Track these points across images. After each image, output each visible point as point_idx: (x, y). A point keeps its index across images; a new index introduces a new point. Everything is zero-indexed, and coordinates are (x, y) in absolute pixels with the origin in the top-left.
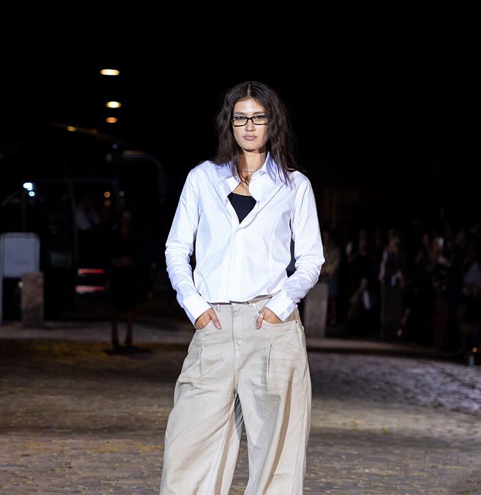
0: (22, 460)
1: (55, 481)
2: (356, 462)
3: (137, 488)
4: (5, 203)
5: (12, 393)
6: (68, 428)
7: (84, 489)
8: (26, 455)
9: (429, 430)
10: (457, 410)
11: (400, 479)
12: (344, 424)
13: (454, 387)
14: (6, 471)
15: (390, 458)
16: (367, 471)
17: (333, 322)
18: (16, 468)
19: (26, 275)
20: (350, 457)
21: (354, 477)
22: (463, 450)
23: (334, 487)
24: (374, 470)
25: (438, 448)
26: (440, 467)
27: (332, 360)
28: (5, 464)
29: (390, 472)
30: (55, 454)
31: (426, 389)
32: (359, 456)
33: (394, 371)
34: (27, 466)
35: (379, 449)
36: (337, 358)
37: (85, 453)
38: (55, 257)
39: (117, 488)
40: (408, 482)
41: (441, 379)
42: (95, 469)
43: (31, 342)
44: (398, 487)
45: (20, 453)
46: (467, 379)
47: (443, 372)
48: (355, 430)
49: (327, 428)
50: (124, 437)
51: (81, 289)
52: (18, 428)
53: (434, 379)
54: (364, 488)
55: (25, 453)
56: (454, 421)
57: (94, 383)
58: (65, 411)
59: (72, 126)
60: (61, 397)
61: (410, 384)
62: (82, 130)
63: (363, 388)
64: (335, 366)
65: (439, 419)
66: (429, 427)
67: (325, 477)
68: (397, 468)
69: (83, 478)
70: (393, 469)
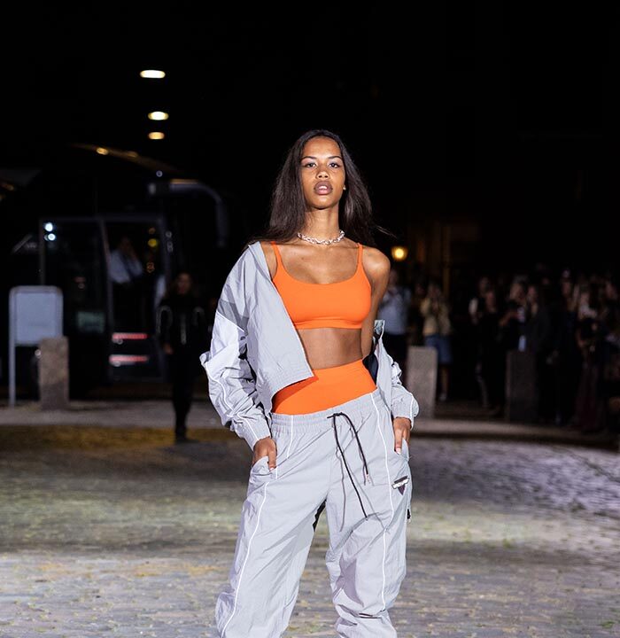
0: (36, 588)
1: (79, 615)
2: (467, 586)
3: (185, 623)
4: (17, 248)
5: (26, 497)
6: (98, 543)
7: (116, 626)
8: (42, 581)
9: (564, 540)
10: (602, 514)
11: (524, 608)
12: (455, 534)
13: (599, 482)
14: (15, 603)
15: (513, 579)
16: (482, 597)
17: (443, 397)
18: (28, 598)
19: (44, 341)
20: (460, 578)
21: (465, 605)
22: (608, 568)
23: (439, 619)
24: (491, 597)
25: (574, 565)
26: (577, 590)
27: (442, 449)
28: (14, 592)
29: (512, 599)
30: (79, 579)
31: (564, 486)
32: (471, 577)
33: (522, 462)
34: (43, 596)
35: (499, 568)
36: (448, 445)
37: (118, 578)
38: (85, 318)
39: (158, 624)
40: (535, 611)
41: (583, 472)
42: (131, 598)
43: (51, 428)
44: (521, 618)
45: (34, 578)
46: (617, 472)
47: (586, 462)
48: (468, 542)
49: (432, 540)
50: (170, 555)
51: (117, 360)
52: (31, 545)
53: (574, 472)
54: (477, 620)
55: (40, 578)
56: (596, 529)
57: (132, 483)
58: (94, 521)
59: (102, 147)
60: (89, 502)
61: (543, 479)
62: (116, 153)
63: (481, 486)
64: (445, 457)
65: (579, 527)
66: (565, 536)
67: (428, 606)
68: (521, 593)
69: (115, 611)
70: (516, 594)
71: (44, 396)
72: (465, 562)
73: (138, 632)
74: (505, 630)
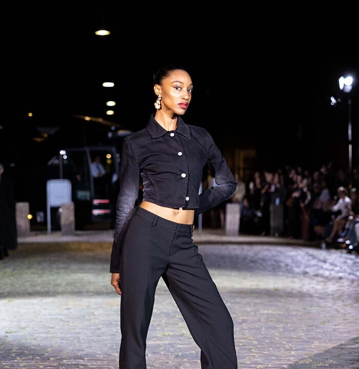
0: (66, 312)
1: (86, 323)
2: (259, 307)
4: (50, 163)
5: (58, 273)
6: (92, 292)
7: (103, 328)
8: (68, 309)
9: (301, 287)
10: (317, 275)
11: (285, 316)
12: (251, 285)
13: (314, 262)
14: (57, 319)
15: (279, 304)
16: (266, 312)
18: (62, 316)
19: (63, 205)
20: (255, 304)
21: (258, 316)
22: (321, 298)
23: (247, 322)
24: (270, 312)
25: (306, 297)
26: (308, 308)
27: (243, 249)
28: (56, 314)
29: (280, 312)
30: (85, 308)
31: (298, 264)
32: (261, 303)
33: (279, 254)
34: (69, 315)
35: (272, 299)
36: (246, 247)
37: (102, 307)
38: (81, 194)
40: (290, 318)
41: (307, 258)
42: (109, 316)
43: (68, 243)
44: (284, 321)
45: (64, 307)
46: (322, 258)
47: (307, 253)
48: (258, 289)
49: (242, 288)
51: (96, 212)
52: (63, 293)
53: (303, 257)
54: (264, 322)
55: (68, 307)
56: (315, 282)
58: (90, 283)
59: (88, 116)
60: (86, 275)
61: (289, 261)
62: (94, 119)
63: (261, 264)
64: (245, 252)
65: (307, 281)
66: (301, 285)
67: (242, 316)
68: (283, 310)
69: (102, 321)
70: (281, 310)
71: (63, 229)
72: (257, 297)
73: (113, 330)
74: (278, 326)
